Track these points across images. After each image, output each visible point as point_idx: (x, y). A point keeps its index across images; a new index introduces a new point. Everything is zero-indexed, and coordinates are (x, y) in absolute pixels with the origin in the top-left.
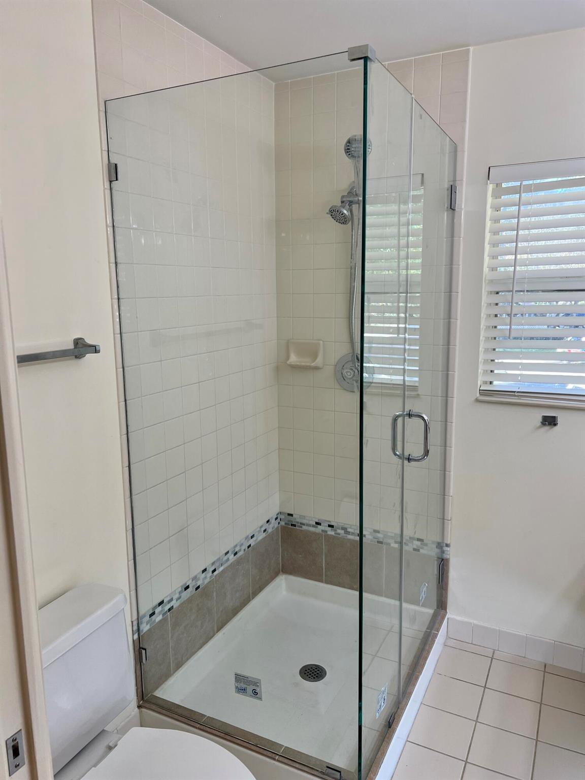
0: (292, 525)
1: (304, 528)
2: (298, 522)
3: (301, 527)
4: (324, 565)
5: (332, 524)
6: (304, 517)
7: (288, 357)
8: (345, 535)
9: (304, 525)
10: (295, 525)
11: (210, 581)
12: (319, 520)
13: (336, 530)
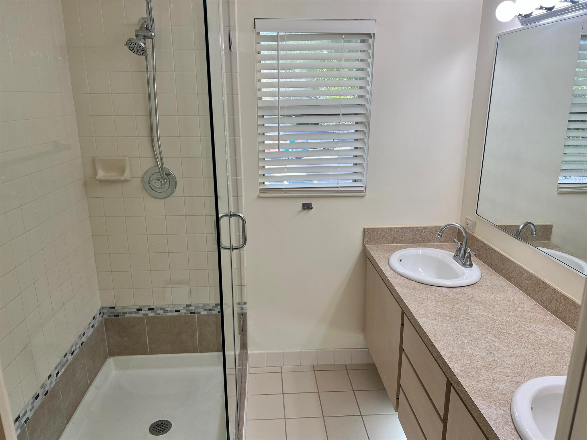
0: (115, 316)
1: (127, 315)
2: (120, 312)
3: (124, 316)
4: (147, 341)
5: (152, 307)
6: (125, 307)
7: (96, 174)
8: (164, 313)
9: (126, 313)
10: (118, 316)
11: (56, 384)
12: (139, 307)
13: (156, 312)
